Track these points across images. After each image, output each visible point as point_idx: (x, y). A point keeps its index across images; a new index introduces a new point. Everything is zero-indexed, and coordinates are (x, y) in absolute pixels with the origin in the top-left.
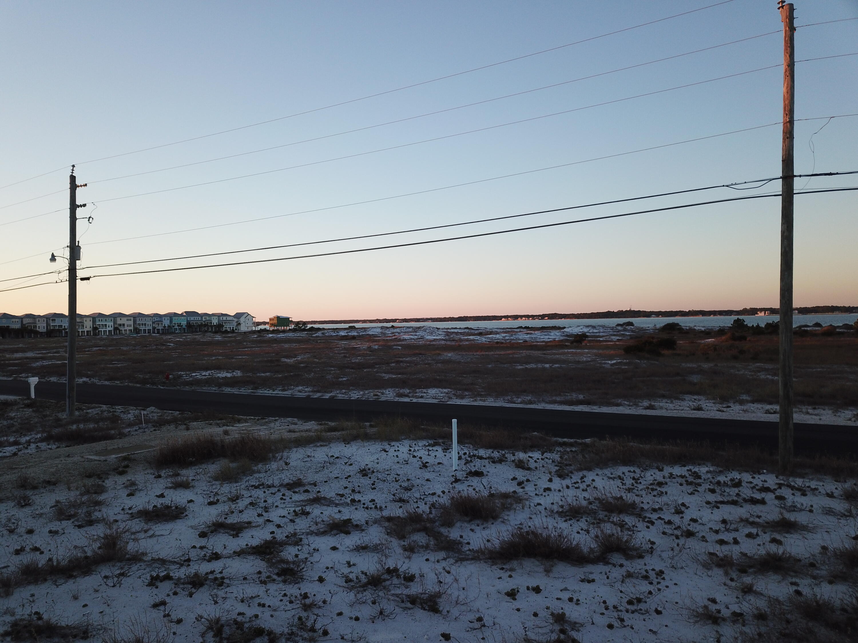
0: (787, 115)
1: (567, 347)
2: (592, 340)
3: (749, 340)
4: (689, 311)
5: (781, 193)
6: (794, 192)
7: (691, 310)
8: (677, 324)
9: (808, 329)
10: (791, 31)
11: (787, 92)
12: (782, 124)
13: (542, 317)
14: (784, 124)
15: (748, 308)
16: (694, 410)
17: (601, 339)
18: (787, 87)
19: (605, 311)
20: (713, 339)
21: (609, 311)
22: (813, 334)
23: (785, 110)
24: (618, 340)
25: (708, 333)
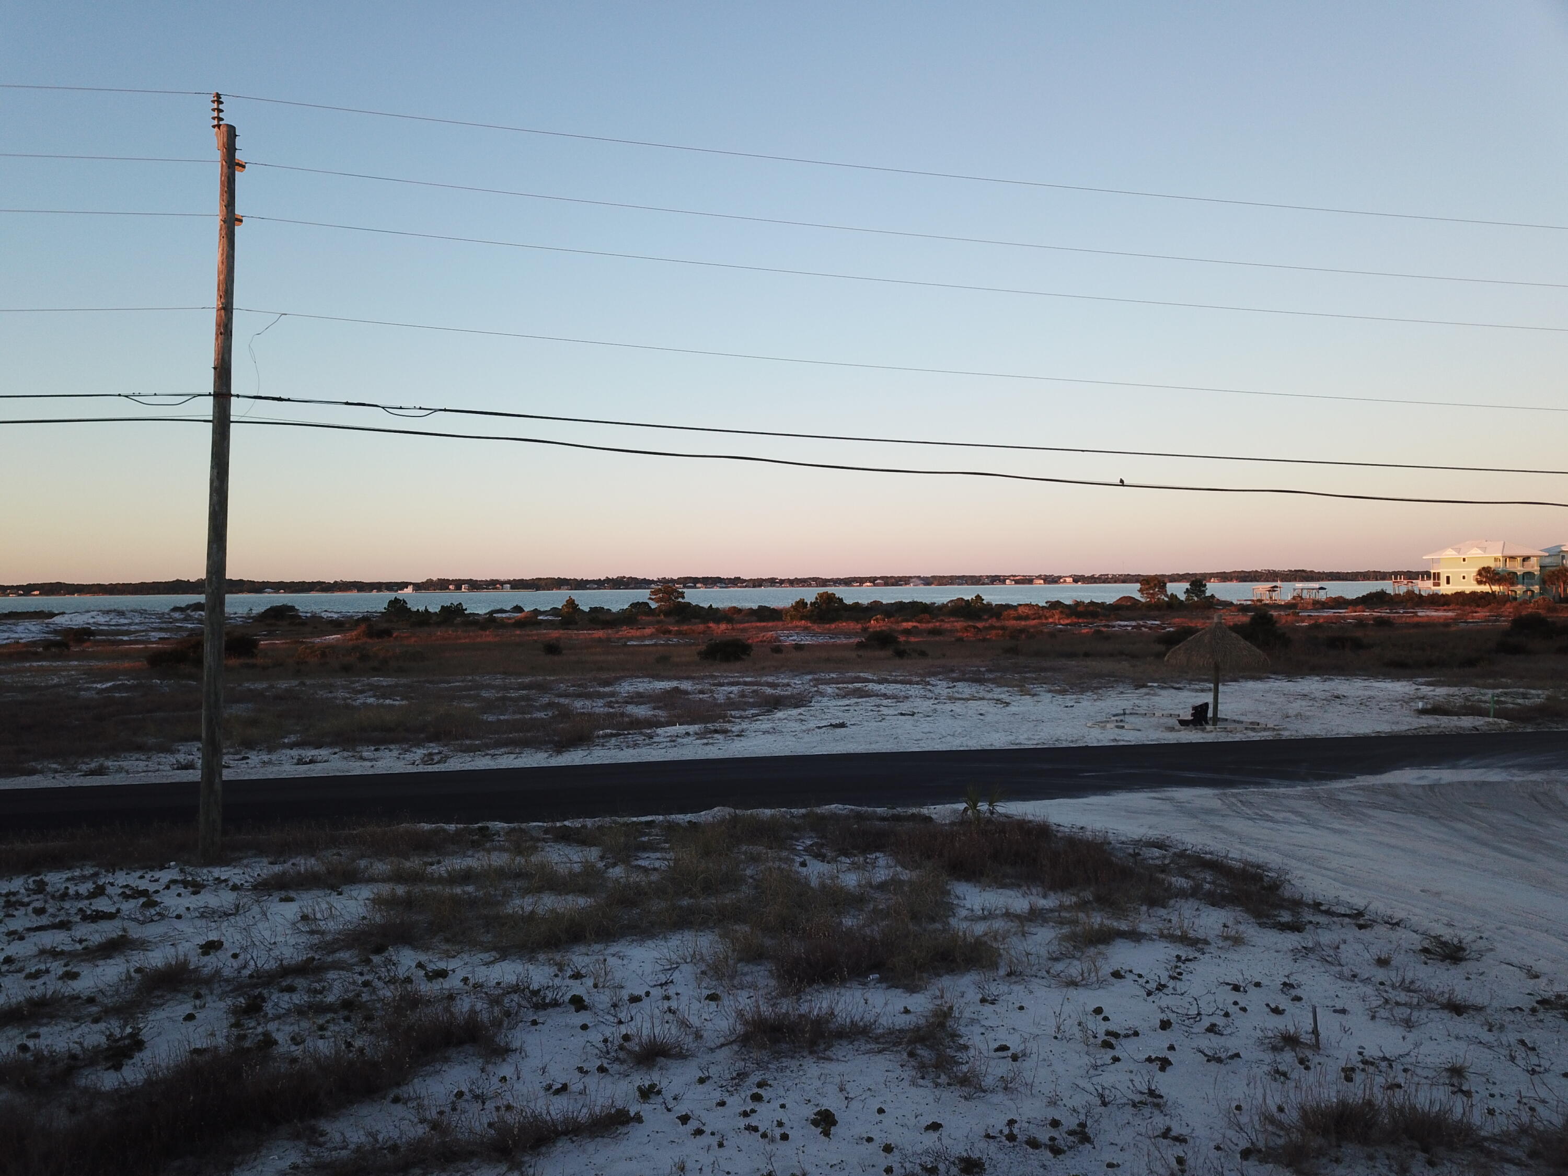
0: (221, 297)
1: (36, 656)
2: (104, 641)
3: (397, 637)
4: (336, 582)
5: (211, 418)
6: (231, 420)
7: (338, 580)
8: (292, 608)
9: (504, 615)
10: (229, 167)
11: (223, 263)
12: (215, 310)
13: (27, 590)
14: (218, 310)
15: (435, 579)
16: (178, 769)
17: (125, 638)
18: (222, 255)
19: (171, 580)
20: (339, 636)
21: (178, 580)
22: (502, 624)
23: (219, 289)
24: (160, 638)
25: (337, 625)
